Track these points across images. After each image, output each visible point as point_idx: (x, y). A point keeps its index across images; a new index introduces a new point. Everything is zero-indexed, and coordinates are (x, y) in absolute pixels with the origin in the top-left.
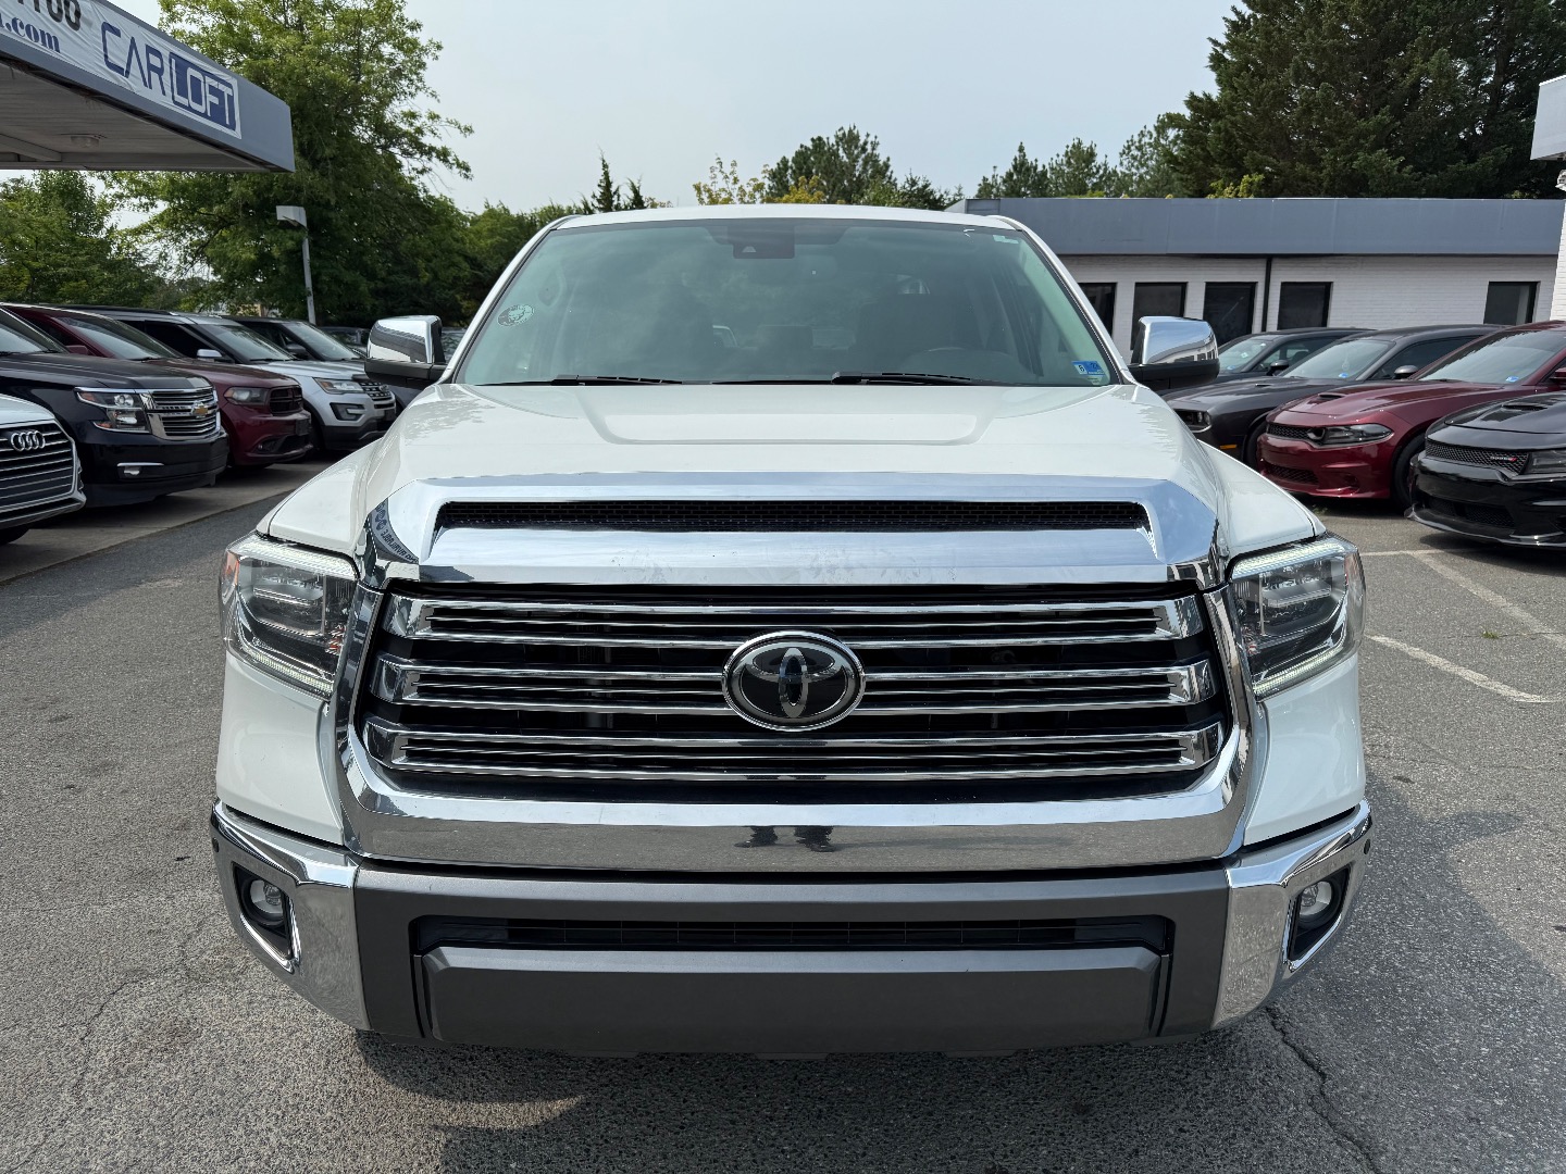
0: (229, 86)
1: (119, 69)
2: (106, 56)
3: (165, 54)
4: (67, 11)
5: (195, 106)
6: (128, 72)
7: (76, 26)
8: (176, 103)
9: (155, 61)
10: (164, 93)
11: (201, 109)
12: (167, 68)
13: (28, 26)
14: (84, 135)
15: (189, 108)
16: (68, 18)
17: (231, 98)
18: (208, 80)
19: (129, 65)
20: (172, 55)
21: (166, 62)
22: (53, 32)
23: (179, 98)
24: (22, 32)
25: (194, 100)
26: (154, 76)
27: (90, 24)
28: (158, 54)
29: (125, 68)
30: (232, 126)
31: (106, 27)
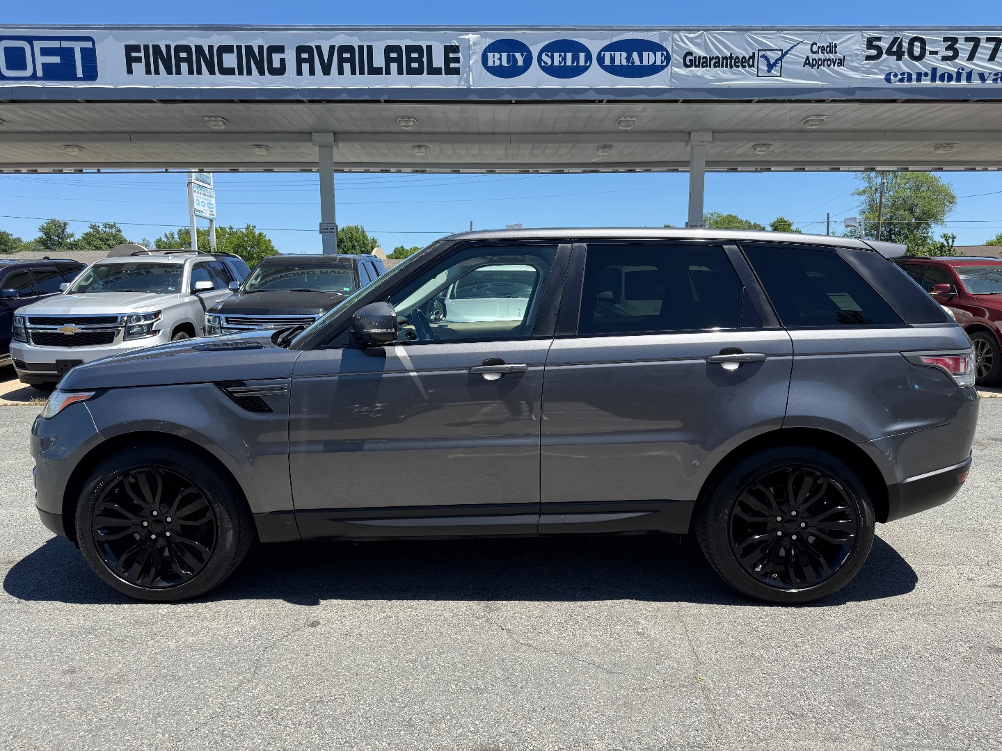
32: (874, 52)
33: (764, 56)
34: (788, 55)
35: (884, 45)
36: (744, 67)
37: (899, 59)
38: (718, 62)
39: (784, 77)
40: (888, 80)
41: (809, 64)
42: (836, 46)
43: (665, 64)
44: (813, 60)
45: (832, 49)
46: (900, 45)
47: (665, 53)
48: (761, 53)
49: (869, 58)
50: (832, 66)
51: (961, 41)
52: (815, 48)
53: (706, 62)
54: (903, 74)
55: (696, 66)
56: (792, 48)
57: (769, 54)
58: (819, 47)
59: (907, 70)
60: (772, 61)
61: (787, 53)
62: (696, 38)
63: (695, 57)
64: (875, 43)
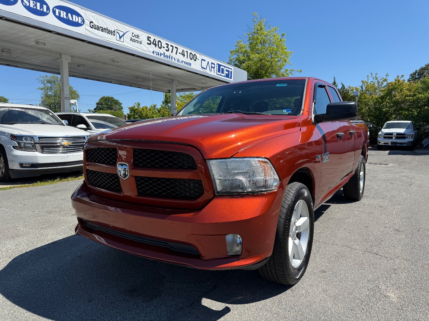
0: (231, 69)
1: (204, 68)
2: (201, 66)
3: (216, 64)
4: (194, 57)
5: (222, 74)
6: (206, 69)
7: (195, 60)
8: (217, 74)
9: (213, 66)
10: (214, 72)
11: (223, 75)
12: (216, 67)
13: (185, 62)
14: (204, 83)
15: (220, 75)
16: (194, 59)
17: (231, 72)
18: (226, 68)
19: (207, 67)
20: (217, 64)
21: (216, 65)
22: (190, 62)
23: (218, 73)
24: (183, 63)
25: (222, 73)
26: (213, 69)
27: (198, 59)
28: (214, 64)
29: (206, 68)
30: (231, 78)
31: (202, 60)
32: (149, 42)
33: (118, 32)
34: (125, 35)
35: (152, 40)
36: (112, 34)
37: (156, 47)
38: (103, 29)
39: (125, 43)
40: (153, 53)
41: (132, 40)
42: (139, 36)
43: (82, 23)
44: (133, 39)
45: (138, 36)
46: (156, 42)
47: (82, 18)
48: (117, 31)
49: (148, 44)
50: (138, 43)
51: (170, 46)
52: (133, 35)
53: (98, 28)
54: (157, 52)
55: (95, 29)
56: (126, 32)
57: (119, 32)
58: (134, 35)
59: (158, 51)
60: (121, 36)
61: (125, 33)
62: (94, 16)
63: (94, 25)
64: (149, 39)
